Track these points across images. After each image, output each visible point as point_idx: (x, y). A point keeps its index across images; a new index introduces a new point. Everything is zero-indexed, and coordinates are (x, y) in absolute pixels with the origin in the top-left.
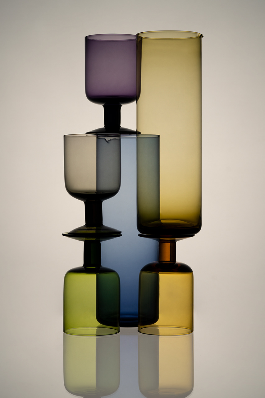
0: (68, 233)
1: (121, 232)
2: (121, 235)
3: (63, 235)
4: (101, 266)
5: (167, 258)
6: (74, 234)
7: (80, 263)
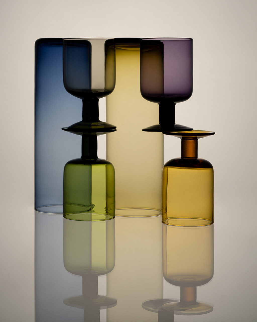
0: (68, 128)
1: (115, 127)
2: (116, 130)
3: (63, 129)
4: (97, 158)
5: (190, 155)
6: (73, 129)
7: (78, 155)
